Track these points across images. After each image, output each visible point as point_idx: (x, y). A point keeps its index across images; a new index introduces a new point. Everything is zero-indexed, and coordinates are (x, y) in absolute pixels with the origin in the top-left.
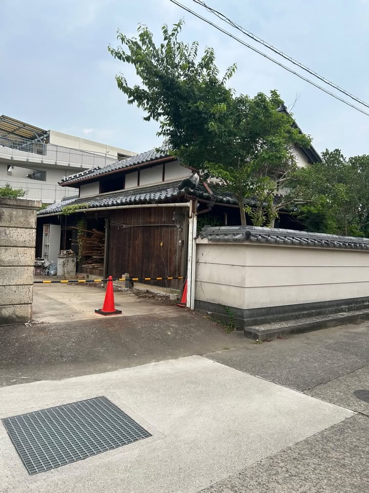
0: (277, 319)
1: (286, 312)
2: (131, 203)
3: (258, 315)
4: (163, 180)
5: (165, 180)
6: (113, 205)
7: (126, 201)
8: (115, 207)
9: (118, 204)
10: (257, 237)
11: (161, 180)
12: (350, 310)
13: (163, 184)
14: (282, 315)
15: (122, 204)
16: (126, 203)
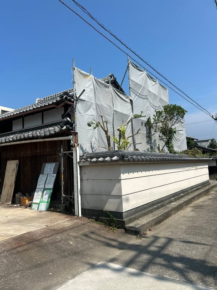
0: (142, 215)
1: (145, 208)
2: (21, 140)
3: (131, 215)
4: (43, 123)
5: (44, 123)
6: (6, 142)
7: (17, 139)
8: (8, 144)
9: (10, 142)
10: (128, 158)
11: (41, 123)
12: (176, 200)
13: (43, 126)
14: (143, 212)
15: (14, 141)
16: (17, 140)
